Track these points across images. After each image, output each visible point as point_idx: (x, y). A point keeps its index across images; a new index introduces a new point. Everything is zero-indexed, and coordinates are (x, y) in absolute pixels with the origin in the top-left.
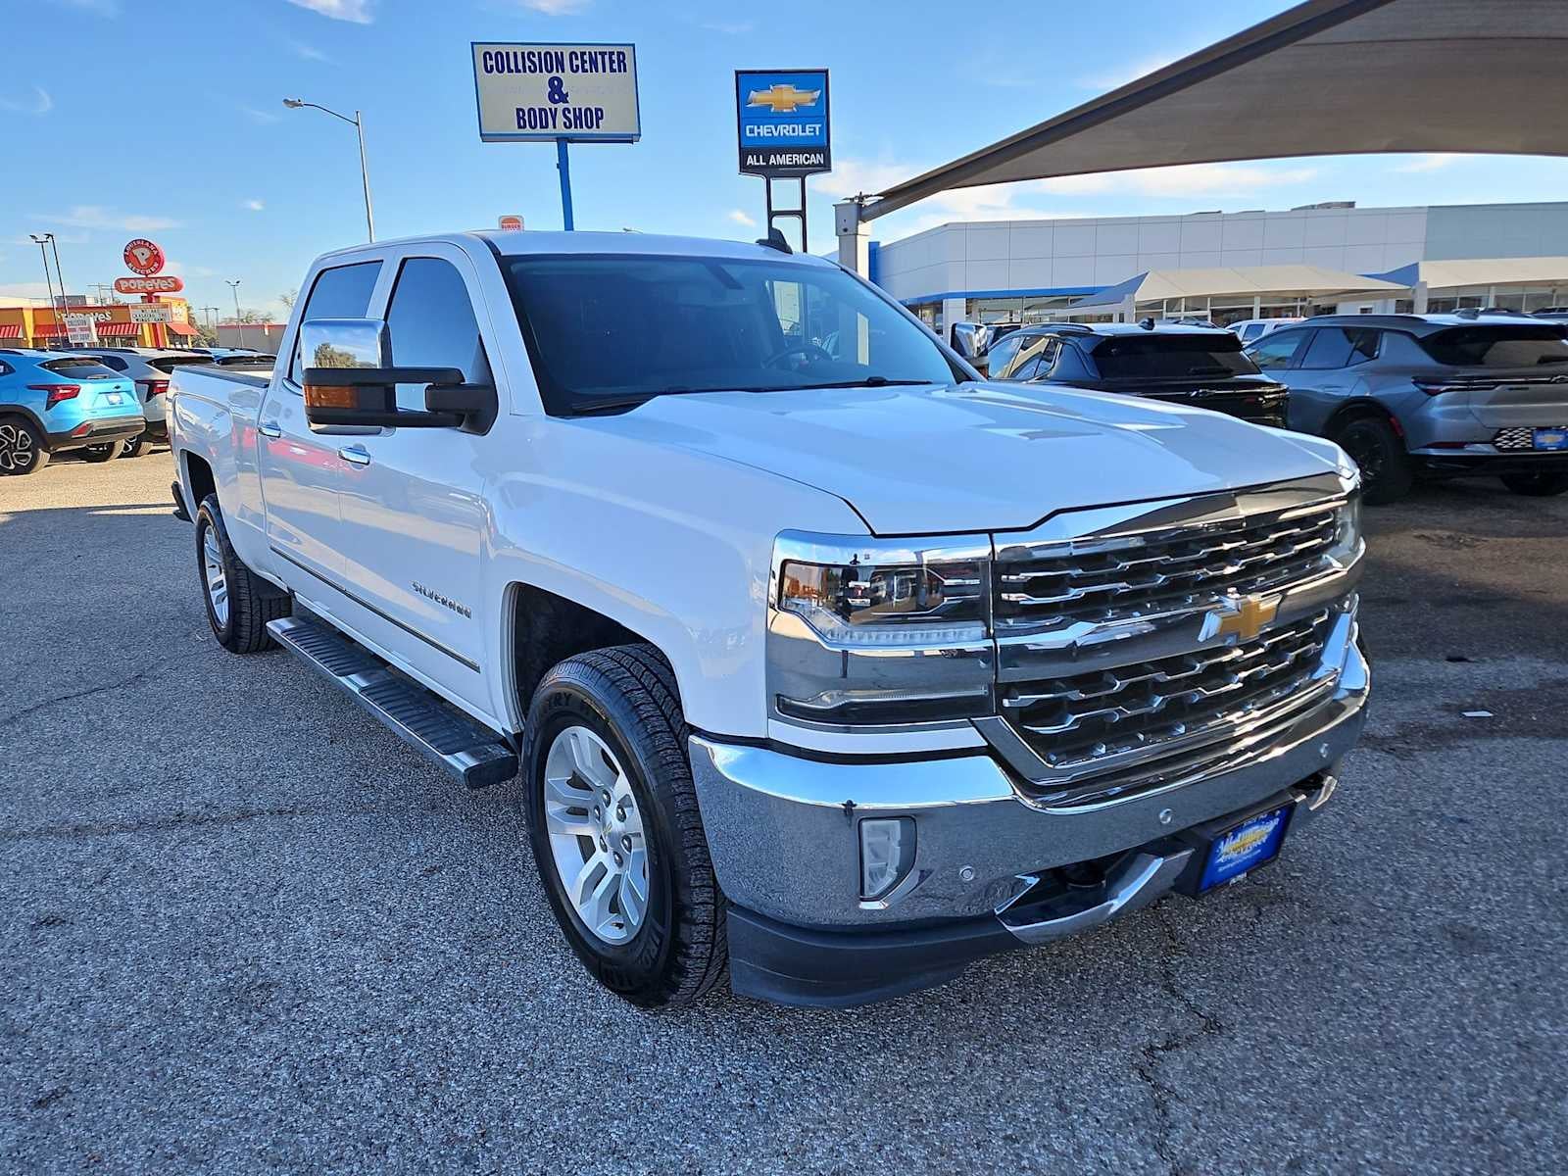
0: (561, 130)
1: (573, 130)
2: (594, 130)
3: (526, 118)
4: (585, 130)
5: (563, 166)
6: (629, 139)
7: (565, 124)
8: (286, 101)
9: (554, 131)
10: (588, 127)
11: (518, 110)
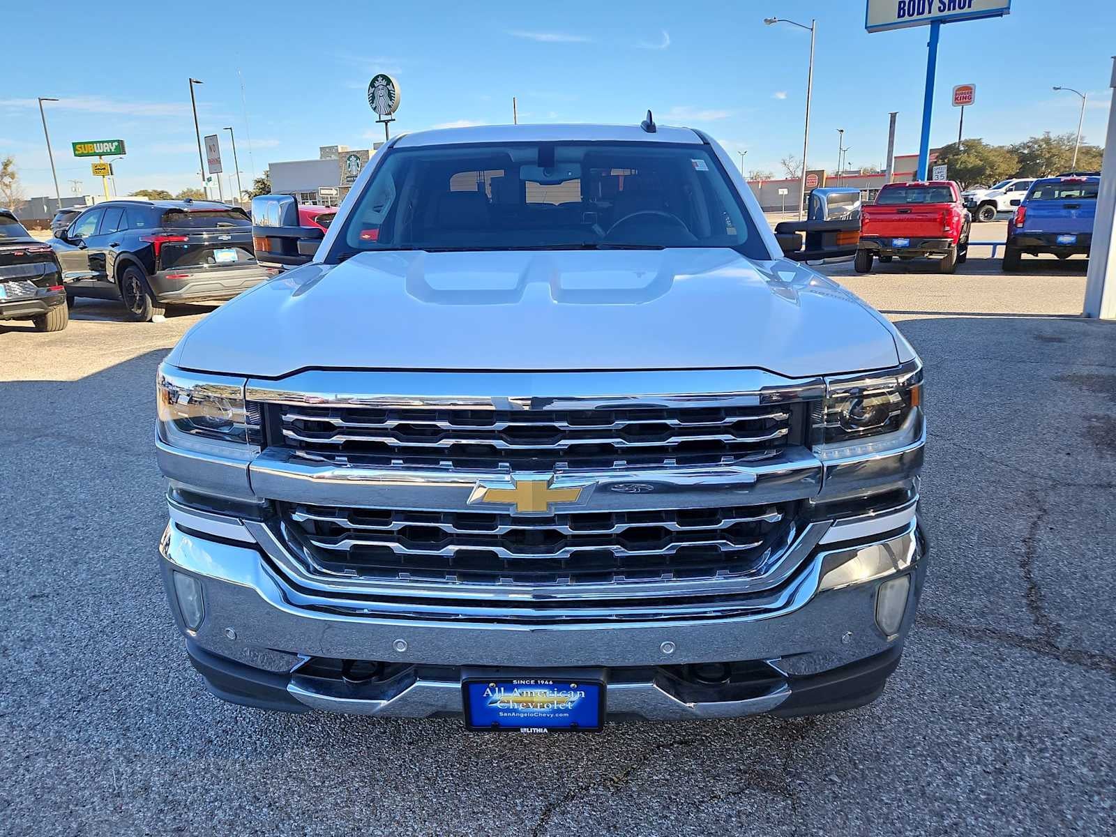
0: (935, 13)
1: (946, 13)
2: (966, 10)
3: (906, 8)
4: (958, 11)
5: (933, 45)
6: (999, 13)
7: (940, 8)
8: (766, 20)
9: (930, 16)
10: (960, 8)
11: (900, 3)
